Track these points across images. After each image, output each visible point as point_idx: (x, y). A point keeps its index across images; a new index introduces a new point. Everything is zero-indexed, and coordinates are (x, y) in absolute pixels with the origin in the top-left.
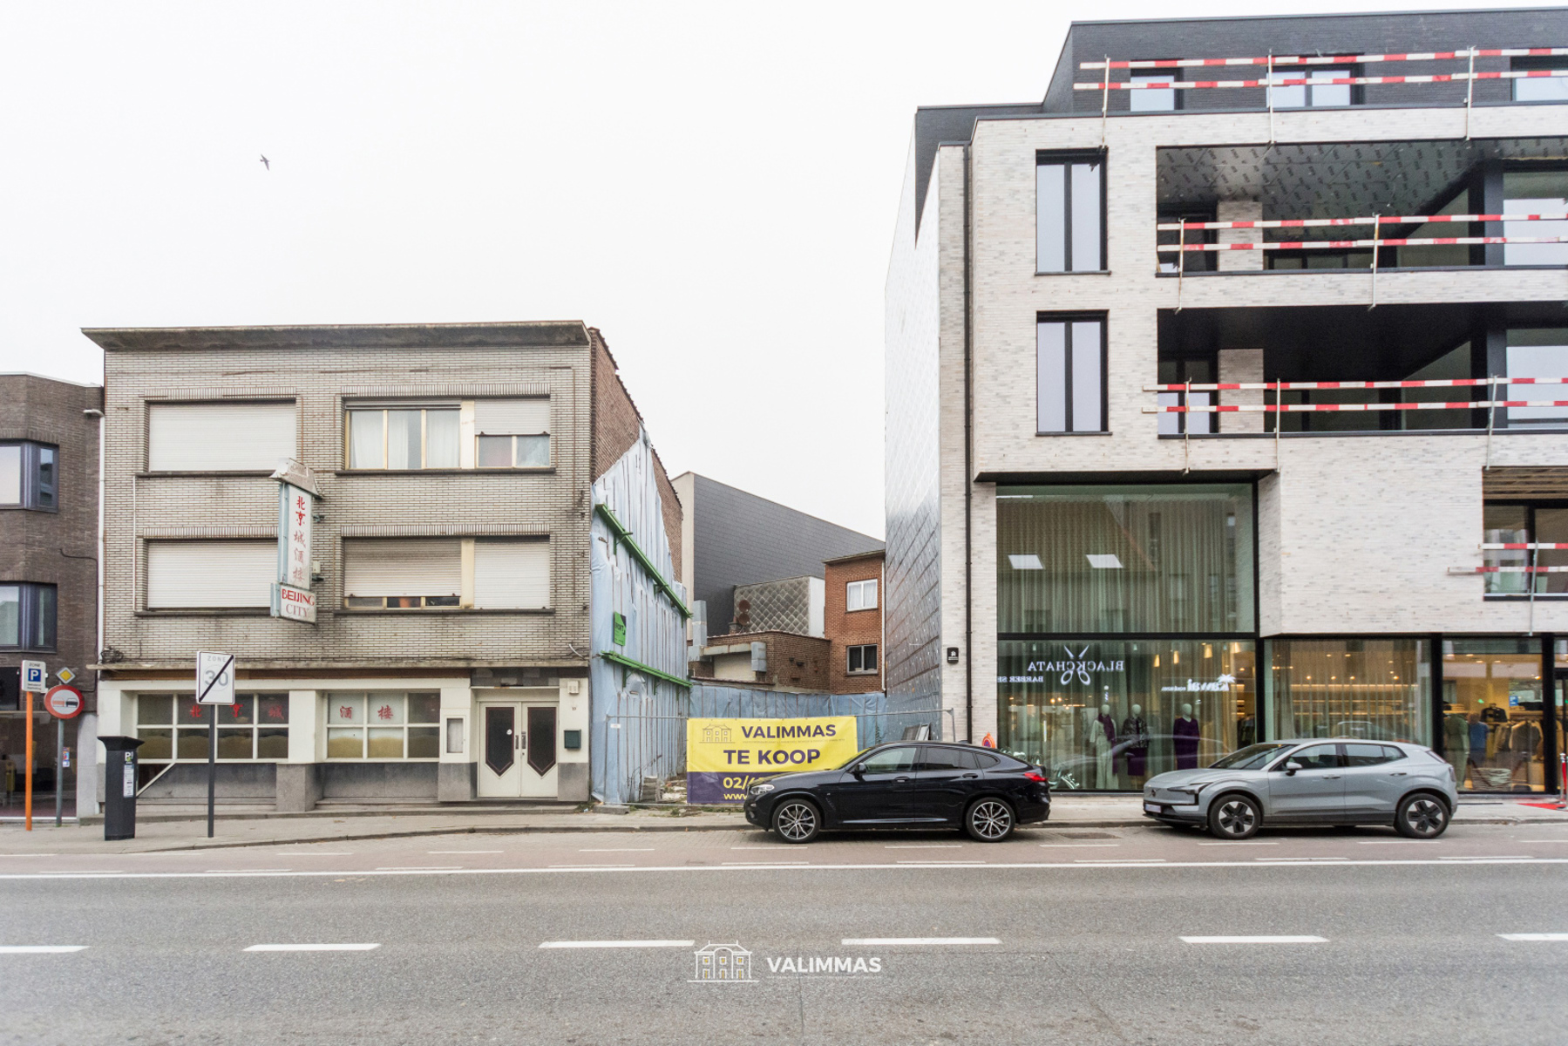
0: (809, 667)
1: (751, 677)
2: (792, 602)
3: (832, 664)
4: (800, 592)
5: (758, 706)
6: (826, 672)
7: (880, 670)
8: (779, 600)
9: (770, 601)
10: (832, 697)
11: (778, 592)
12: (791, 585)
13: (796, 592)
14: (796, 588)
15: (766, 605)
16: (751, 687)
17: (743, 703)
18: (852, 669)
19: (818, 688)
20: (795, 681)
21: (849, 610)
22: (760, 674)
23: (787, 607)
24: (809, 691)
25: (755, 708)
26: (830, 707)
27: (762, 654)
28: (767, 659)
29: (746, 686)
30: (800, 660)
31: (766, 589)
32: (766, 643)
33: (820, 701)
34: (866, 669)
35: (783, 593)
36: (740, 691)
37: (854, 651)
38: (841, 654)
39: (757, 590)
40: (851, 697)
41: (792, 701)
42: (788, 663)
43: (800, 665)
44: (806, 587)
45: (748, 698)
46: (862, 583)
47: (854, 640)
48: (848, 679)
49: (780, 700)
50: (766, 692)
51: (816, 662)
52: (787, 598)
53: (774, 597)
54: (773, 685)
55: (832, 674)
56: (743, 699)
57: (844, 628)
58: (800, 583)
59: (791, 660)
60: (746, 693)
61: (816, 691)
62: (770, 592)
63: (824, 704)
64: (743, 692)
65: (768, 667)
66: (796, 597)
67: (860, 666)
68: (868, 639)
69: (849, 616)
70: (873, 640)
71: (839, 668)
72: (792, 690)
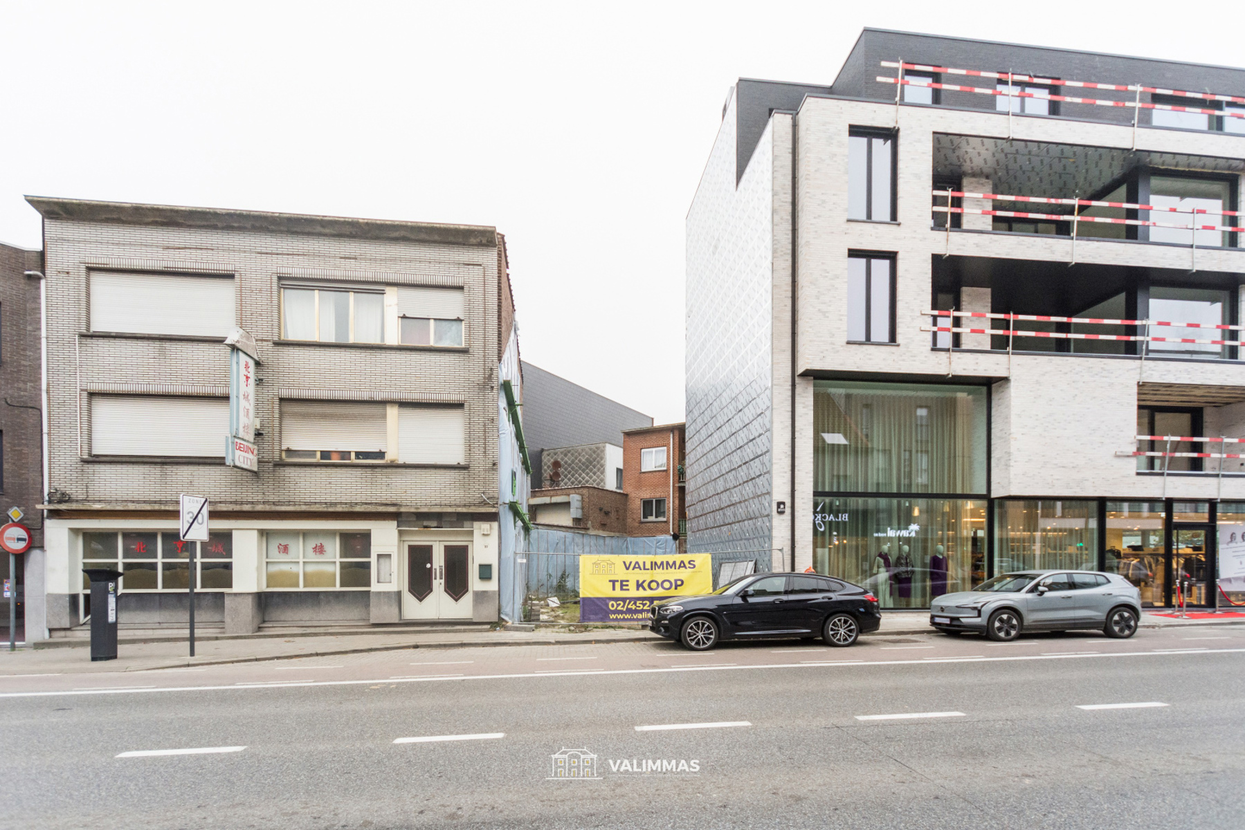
0: (613, 515)
1: (570, 523)
2: (591, 463)
3: (629, 514)
4: (598, 455)
5: (578, 546)
6: (624, 519)
7: (668, 518)
8: (580, 461)
9: (573, 462)
10: (629, 539)
11: (579, 454)
12: (591, 449)
13: (594, 456)
14: (594, 452)
15: (570, 465)
16: (572, 530)
17: (567, 543)
18: (645, 517)
19: (619, 532)
20: (603, 526)
21: (643, 471)
22: (576, 520)
23: (587, 467)
24: (612, 534)
26: (627, 547)
27: (578, 504)
28: (583, 508)
29: (569, 530)
30: (606, 509)
31: (569, 452)
32: (582, 495)
33: (620, 541)
34: (656, 517)
35: (584, 456)
36: (564, 533)
37: (647, 504)
38: (637, 505)
39: (562, 453)
40: (644, 539)
41: (601, 541)
42: (598, 512)
43: (607, 513)
44: (603, 451)
45: (571, 540)
46: (654, 449)
47: (647, 494)
48: (643, 525)
49: (593, 541)
50: (583, 534)
51: (617, 511)
52: (587, 459)
53: (576, 458)
54: (588, 529)
55: (629, 520)
56: (567, 540)
57: (639, 484)
58: (598, 448)
59: (601, 510)
60: (569, 535)
61: (617, 534)
62: (572, 455)
63: (623, 544)
64: (567, 534)
65: (584, 514)
66: (595, 460)
67: (652, 515)
68: (658, 494)
69: (642, 475)
70: (663, 495)
71: (635, 516)
72: (601, 533)
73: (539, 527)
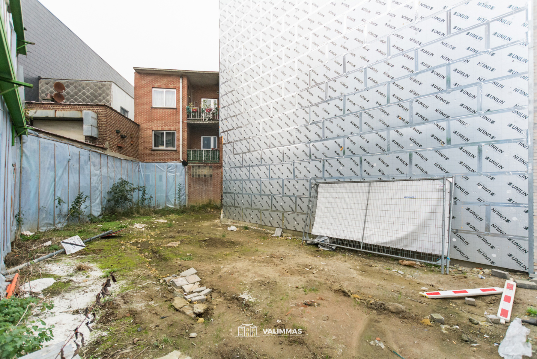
0: (128, 140)
1: (84, 139)
3: (141, 141)
4: (104, 91)
5: (94, 166)
6: (137, 146)
7: (178, 147)
8: (84, 94)
9: (76, 94)
10: (140, 164)
12: (96, 85)
13: (100, 91)
14: (100, 88)
15: (72, 96)
16: (89, 148)
17: (82, 161)
18: (156, 145)
19: (132, 157)
20: (120, 148)
21: (153, 106)
22: (91, 138)
24: (128, 158)
25: (92, 167)
27: (93, 122)
28: (98, 127)
29: (84, 146)
30: (122, 133)
31: (72, 84)
32: (98, 114)
33: (134, 165)
34: (166, 147)
36: (78, 148)
37: (158, 137)
38: (148, 135)
40: (156, 164)
41: (118, 163)
42: (116, 133)
43: (123, 137)
44: (109, 89)
45: (86, 158)
46: (164, 90)
47: (158, 127)
48: (155, 153)
49: (110, 162)
50: (100, 154)
51: (131, 137)
52: (92, 94)
53: (80, 91)
54: (106, 149)
55: (141, 148)
56: (82, 157)
57: (151, 118)
58: (104, 86)
59: (118, 132)
60: (85, 152)
61: (131, 159)
62: (75, 87)
63: (136, 169)
64: (82, 151)
65: (99, 134)
66: (100, 95)
67: (162, 144)
68: (169, 127)
69: (154, 110)
70: (173, 128)
71: (146, 145)
72: (117, 155)
73: (41, 135)
